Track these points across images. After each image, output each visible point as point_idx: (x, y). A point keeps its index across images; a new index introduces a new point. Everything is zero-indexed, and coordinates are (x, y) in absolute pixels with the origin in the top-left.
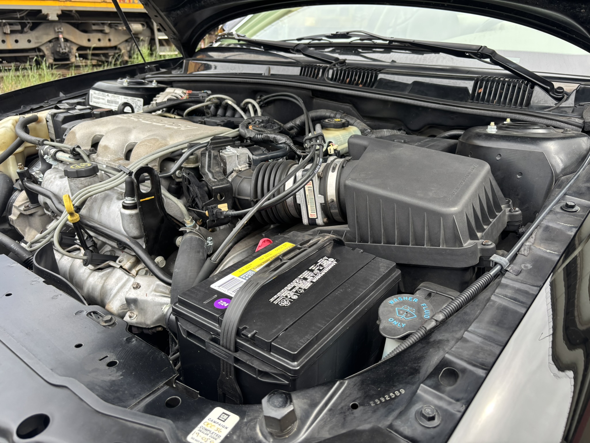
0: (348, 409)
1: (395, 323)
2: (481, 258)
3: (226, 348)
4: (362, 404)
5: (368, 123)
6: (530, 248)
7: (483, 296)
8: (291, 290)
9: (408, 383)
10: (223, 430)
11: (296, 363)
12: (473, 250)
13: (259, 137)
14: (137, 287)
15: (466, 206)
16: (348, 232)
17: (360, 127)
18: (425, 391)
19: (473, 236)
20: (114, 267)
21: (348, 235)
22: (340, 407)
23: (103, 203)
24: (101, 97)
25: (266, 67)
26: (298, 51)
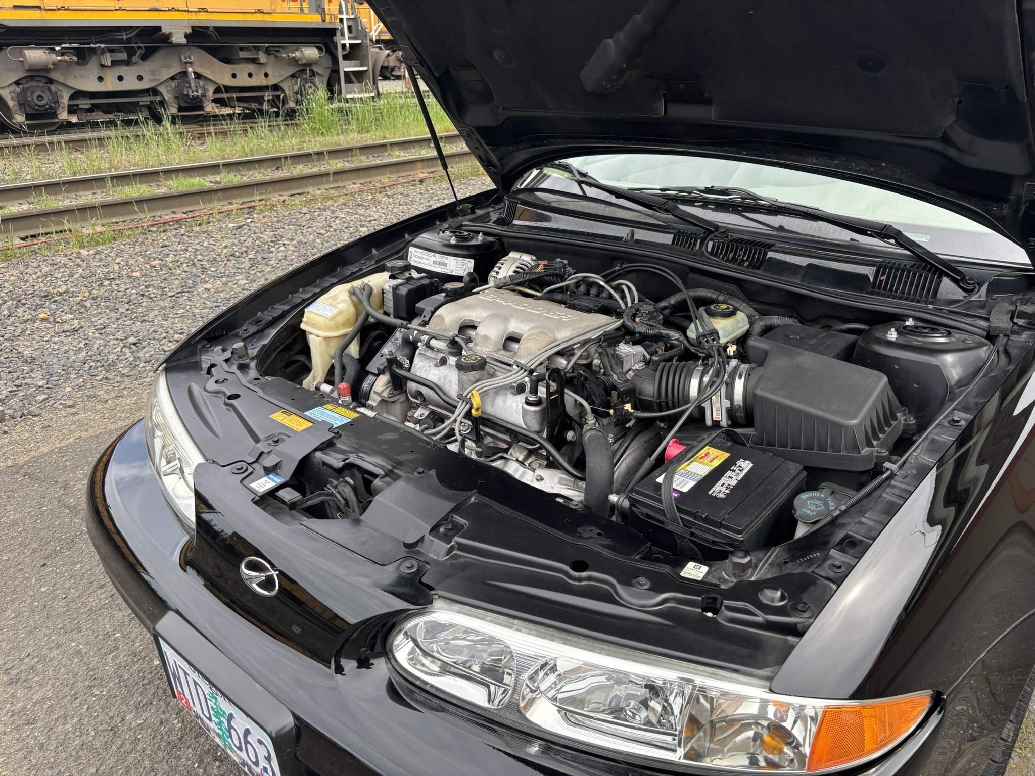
0: (783, 563)
2: (876, 464)
4: (791, 561)
5: (755, 306)
6: (916, 457)
7: (876, 494)
8: (722, 486)
9: (821, 550)
10: (701, 573)
11: (741, 536)
12: (869, 457)
13: (651, 332)
14: (541, 479)
15: (864, 418)
16: (754, 435)
17: (747, 312)
18: (835, 553)
19: (870, 444)
20: (508, 459)
21: (755, 438)
22: (776, 562)
23: (496, 396)
24: (424, 256)
25: (629, 229)
26: (666, 211)
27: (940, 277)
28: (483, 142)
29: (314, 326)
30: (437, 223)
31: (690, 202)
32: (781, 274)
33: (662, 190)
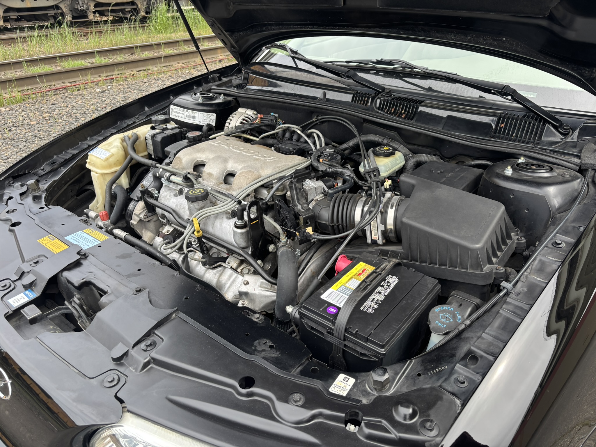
0: (416, 376)
1: (440, 324)
2: (495, 279)
3: (338, 338)
4: (424, 374)
5: (410, 147)
6: (527, 276)
7: (494, 310)
8: (372, 301)
9: (449, 362)
10: (348, 386)
11: (383, 350)
12: (489, 274)
13: (330, 170)
14: (247, 283)
15: (486, 242)
16: (402, 253)
17: (404, 151)
18: (460, 368)
19: (490, 262)
20: (225, 267)
21: (402, 254)
22: (411, 375)
23: (215, 220)
24: (181, 112)
25: (321, 91)
26: (349, 77)
27: (544, 124)
28: (223, 29)
29: (94, 165)
30: (195, 87)
31: (367, 70)
32: (428, 123)
33: (347, 62)
